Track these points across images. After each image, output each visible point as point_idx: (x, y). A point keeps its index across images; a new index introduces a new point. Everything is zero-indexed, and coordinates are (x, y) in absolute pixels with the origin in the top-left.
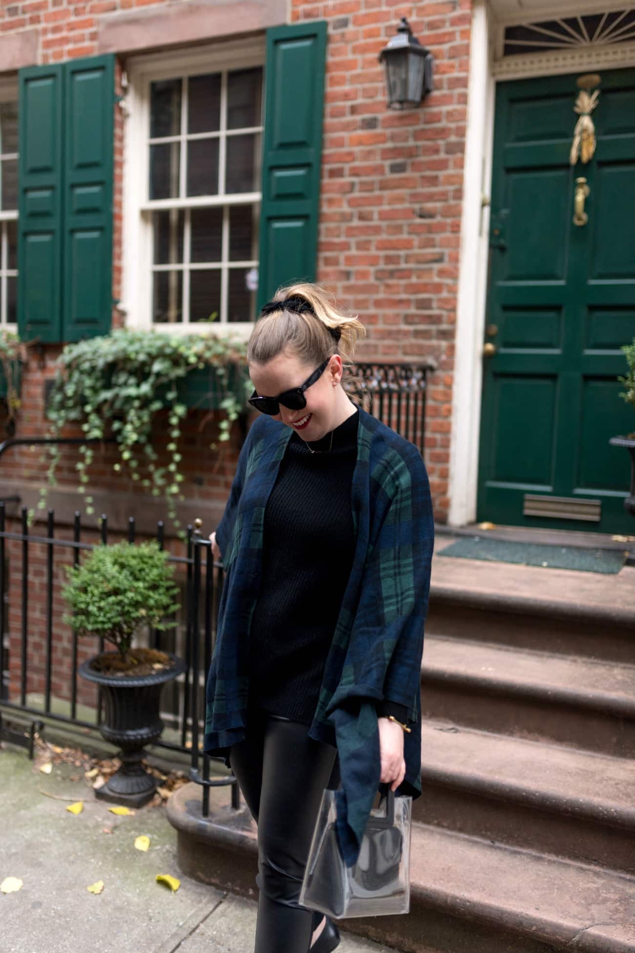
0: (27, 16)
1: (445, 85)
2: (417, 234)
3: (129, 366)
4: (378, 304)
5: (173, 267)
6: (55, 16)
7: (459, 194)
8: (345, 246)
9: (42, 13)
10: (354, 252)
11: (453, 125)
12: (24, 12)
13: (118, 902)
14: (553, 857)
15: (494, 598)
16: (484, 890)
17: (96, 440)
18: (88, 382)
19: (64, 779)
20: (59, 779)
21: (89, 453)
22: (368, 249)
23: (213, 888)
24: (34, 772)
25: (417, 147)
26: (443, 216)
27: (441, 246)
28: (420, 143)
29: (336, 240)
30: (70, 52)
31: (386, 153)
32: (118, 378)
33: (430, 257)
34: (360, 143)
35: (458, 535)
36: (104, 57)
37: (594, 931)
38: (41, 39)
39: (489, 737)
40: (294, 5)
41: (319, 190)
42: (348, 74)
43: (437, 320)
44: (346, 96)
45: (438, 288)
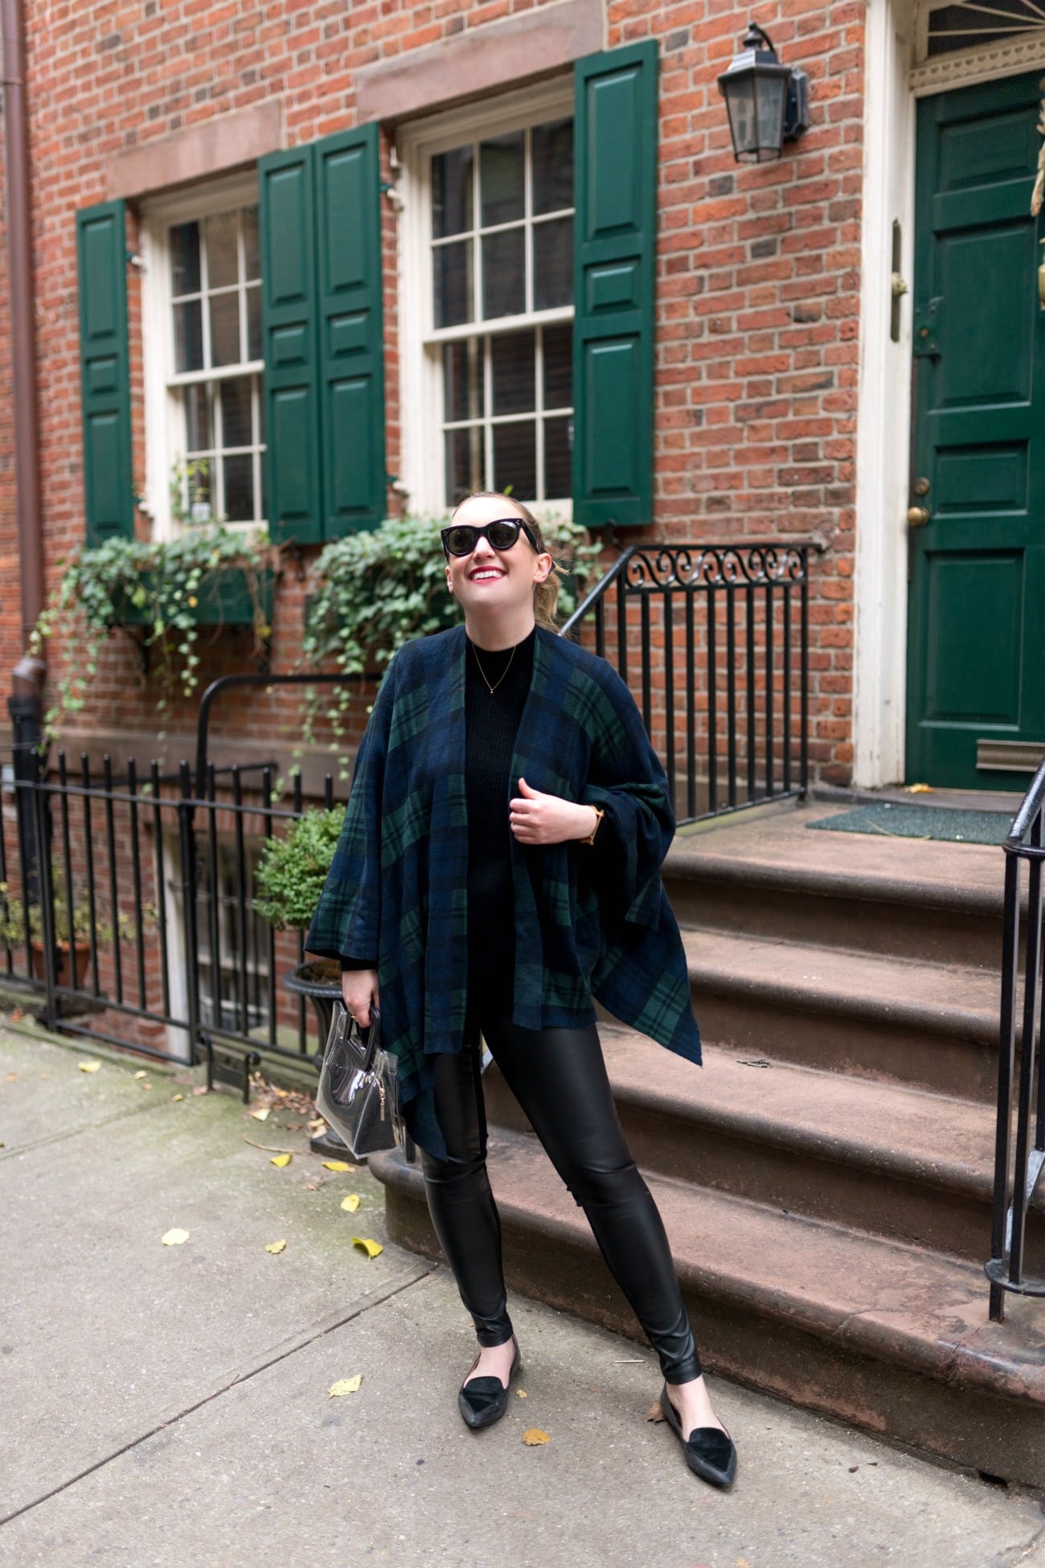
0: (267, 82)
1: (827, 117)
2: (795, 347)
3: (395, 570)
4: (741, 457)
5: (473, 423)
6: (302, 77)
7: (853, 281)
8: (693, 374)
9: (285, 76)
10: (705, 382)
11: (840, 176)
12: (263, 77)
13: (298, 1264)
14: (862, 1234)
15: (841, 879)
16: (741, 1262)
17: (355, 676)
18: (344, 596)
19: (279, 1127)
20: (274, 1127)
21: (345, 695)
22: (726, 377)
23: (422, 1258)
24: (246, 1118)
25: (790, 214)
26: (829, 318)
27: (826, 365)
28: (793, 209)
29: (681, 366)
30: (322, 127)
31: (746, 229)
32: (382, 588)
33: (813, 381)
34: (709, 218)
35: (862, 801)
36: (364, 128)
37: (867, 1317)
38: (286, 112)
39: (812, 1074)
40: (613, 22)
41: (655, 291)
42: (689, 115)
43: (824, 475)
44: (688, 149)
45: (825, 426)
